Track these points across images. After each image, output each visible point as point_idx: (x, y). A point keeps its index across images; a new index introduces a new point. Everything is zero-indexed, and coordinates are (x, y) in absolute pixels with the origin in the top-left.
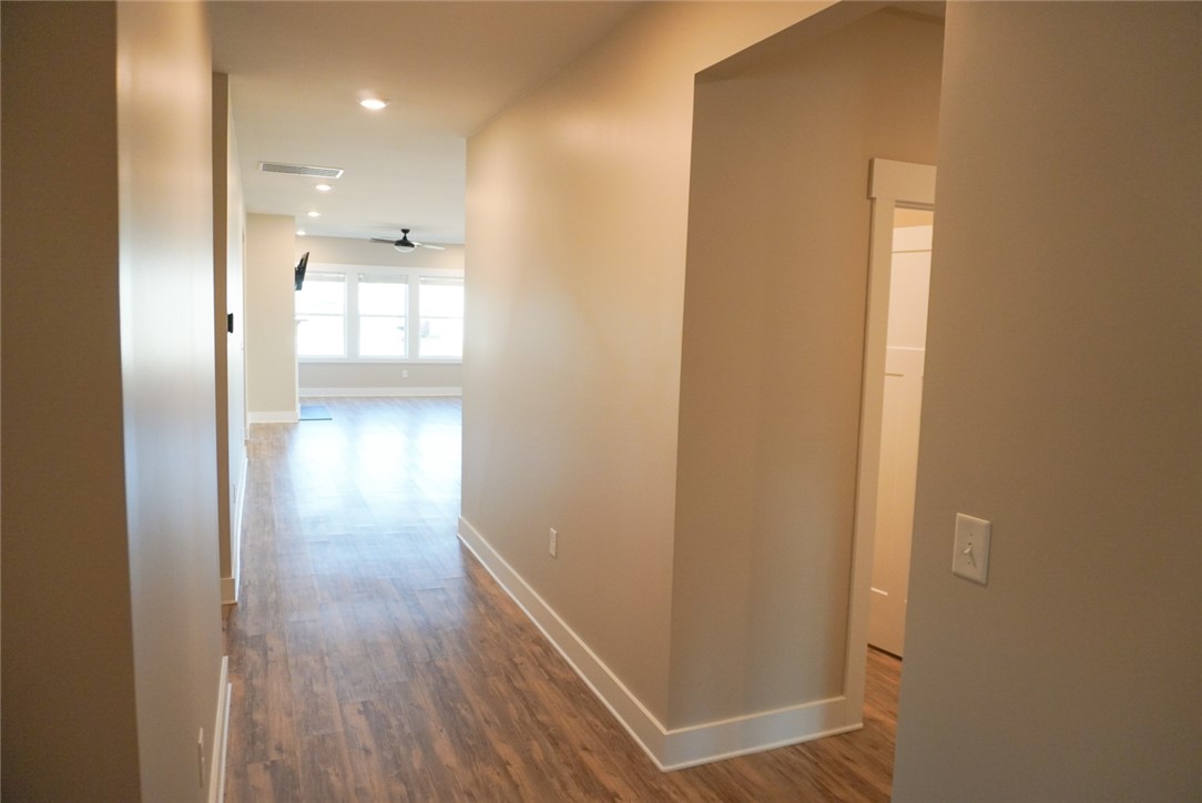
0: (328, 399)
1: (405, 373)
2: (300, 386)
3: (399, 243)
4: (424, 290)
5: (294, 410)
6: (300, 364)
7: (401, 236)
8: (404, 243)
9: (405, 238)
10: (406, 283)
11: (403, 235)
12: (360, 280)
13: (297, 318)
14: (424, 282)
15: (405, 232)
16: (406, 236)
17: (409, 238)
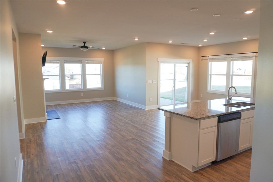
0: (55, 106)
1: (82, 94)
2: (46, 102)
3: (82, 47)
4: (87, 66)
5: (45, 116)
6: (45, 93)
7: (83, 45)
8: (84, 47)
9: (84, 45)
11: (84, 44)
12: (65, 63)
13: (44, 77)
14: (87, 63)
15: (85, 43)
16: (85, 44)
17: (86, 45)
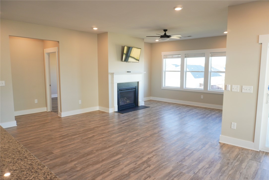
1: (202, 97)
3: (162, 37)
7: (163, 33)
9: (165, 34)
10: (204, 56)
11: (164, 32)
15: (165, 30)
16: (166, 32)
17: (168, 34)
